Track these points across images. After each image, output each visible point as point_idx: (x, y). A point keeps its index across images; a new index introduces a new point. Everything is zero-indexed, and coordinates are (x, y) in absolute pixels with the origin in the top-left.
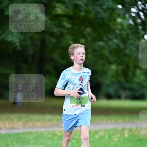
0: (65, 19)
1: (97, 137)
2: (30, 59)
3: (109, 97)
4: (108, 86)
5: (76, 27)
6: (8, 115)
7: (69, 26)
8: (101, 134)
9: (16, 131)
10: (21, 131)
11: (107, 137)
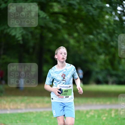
0: (61, 16)
1: (88, 116)
2: (31, 50)
3: (98, 82)
4: (97, 73)
5: (70, 23)
6: (12, 98)
7: (64, 22)
8: (92, 113)
9: (19, 111)
10: (24, 111)
11: (96, 116)
